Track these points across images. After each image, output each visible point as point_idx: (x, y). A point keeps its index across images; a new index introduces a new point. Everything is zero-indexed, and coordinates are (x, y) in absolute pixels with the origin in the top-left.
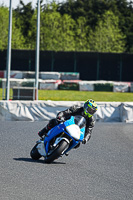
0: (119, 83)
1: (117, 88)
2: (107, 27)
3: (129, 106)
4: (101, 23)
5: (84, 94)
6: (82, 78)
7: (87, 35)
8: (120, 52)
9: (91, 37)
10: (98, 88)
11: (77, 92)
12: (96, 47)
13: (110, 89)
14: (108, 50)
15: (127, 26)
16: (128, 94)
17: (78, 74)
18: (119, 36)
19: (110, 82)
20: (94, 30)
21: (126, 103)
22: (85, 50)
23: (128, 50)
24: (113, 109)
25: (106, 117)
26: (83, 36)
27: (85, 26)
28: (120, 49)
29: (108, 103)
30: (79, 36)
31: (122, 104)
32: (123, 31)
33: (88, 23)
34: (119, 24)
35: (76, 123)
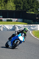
0: (14, 19)
1: (13, 21)
2: (10, 3)
3: (17, 26)
4: (8, 1)
5: (4, 22)
6: (3, 18)
7: (4, 5)
8: (14, 10)
9: (6, 5)
10: (8, 21)
11: (2, 22)
12: (7, 8)
13: (11, 21)
14: (11, 9)
15: (16, 2)
16: (17, 22)
17: (2, 17)
18: (14, 5)
19: (11, 19)
20: (6, 3)
21: (16, 25)
22: (4, 9)
23: (16, 9)
24: (12, 27)
25: (10, 29)
26: (3, 5)
27: (4, 2)
28: (14, 9)
29: (11, 25)
30: (2, 5)
31: (15, 25)
32: (15, 4)
33: (5, 2)
34: (14, 2)
35: (22, 35)
